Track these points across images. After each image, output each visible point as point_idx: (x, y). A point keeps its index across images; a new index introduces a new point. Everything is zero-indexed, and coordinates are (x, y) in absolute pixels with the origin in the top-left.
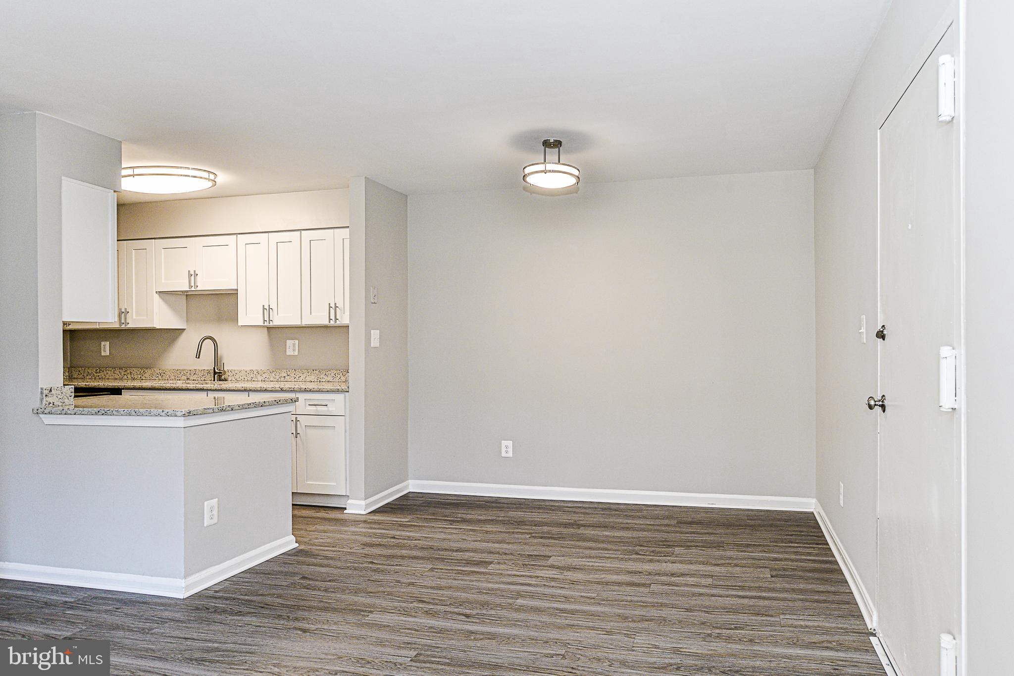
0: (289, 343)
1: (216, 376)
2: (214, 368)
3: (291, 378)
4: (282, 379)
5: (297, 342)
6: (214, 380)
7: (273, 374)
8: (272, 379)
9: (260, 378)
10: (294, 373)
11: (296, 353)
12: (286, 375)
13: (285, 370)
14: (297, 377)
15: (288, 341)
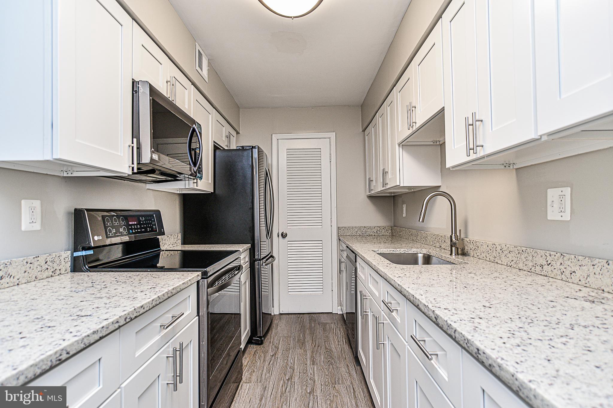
0: (553, 194)
1: (453, 248)
2: (451, 237)
3: (555, 271)
4: (538, 269)
5: (567, 191)
6: (451, 254)
7: (523, 257)
8: (521, 266)
9: (505, 261)
10: (561, 260)
11: (567, 216)
12: (545, 263)
13: (542, 252)
14: (567, 273)
15: (550, 192)
